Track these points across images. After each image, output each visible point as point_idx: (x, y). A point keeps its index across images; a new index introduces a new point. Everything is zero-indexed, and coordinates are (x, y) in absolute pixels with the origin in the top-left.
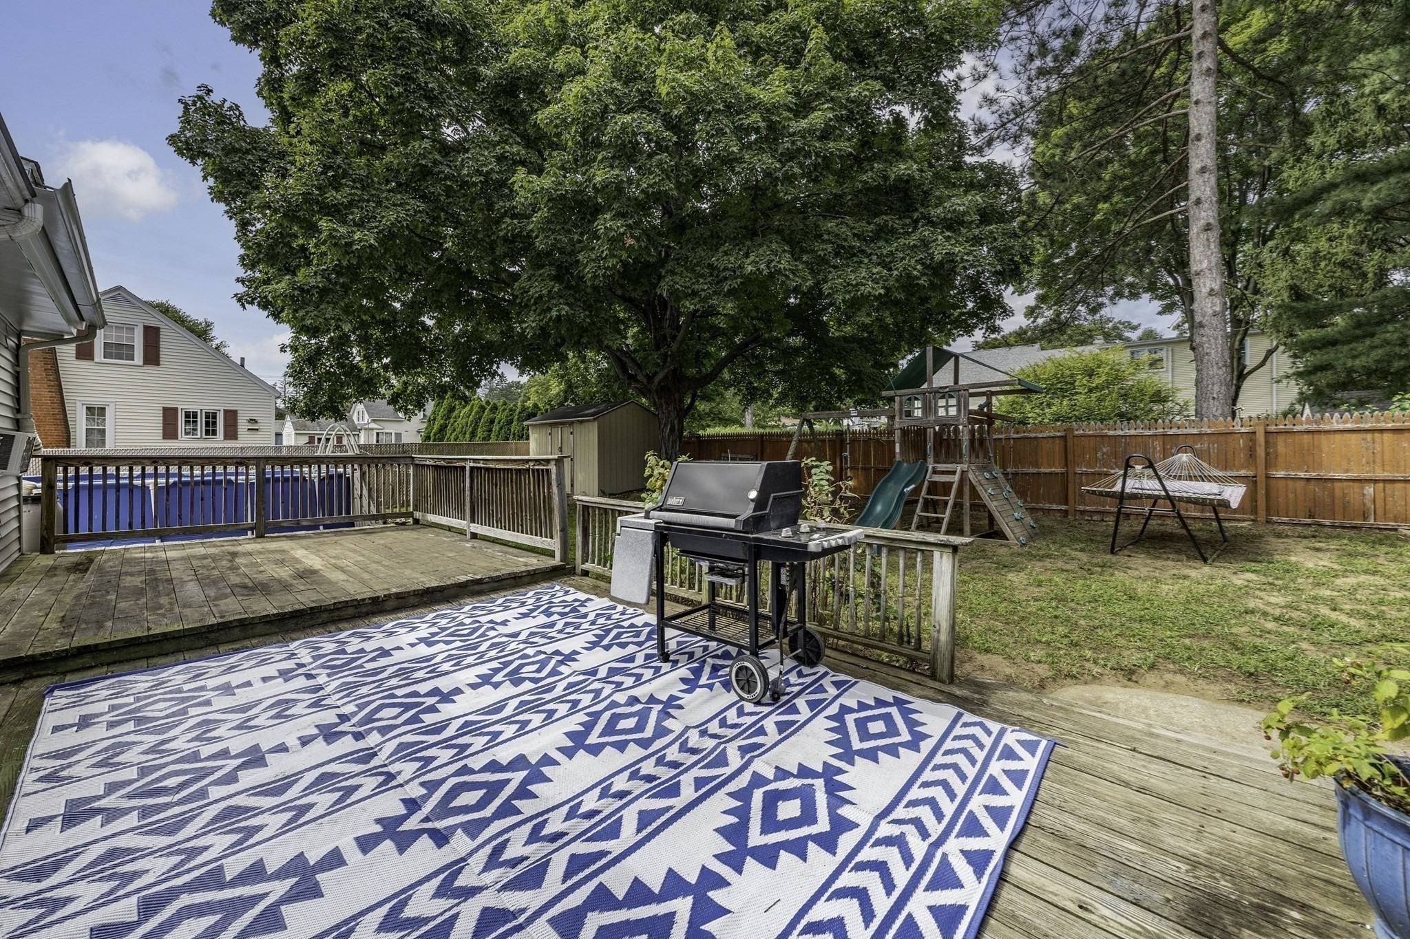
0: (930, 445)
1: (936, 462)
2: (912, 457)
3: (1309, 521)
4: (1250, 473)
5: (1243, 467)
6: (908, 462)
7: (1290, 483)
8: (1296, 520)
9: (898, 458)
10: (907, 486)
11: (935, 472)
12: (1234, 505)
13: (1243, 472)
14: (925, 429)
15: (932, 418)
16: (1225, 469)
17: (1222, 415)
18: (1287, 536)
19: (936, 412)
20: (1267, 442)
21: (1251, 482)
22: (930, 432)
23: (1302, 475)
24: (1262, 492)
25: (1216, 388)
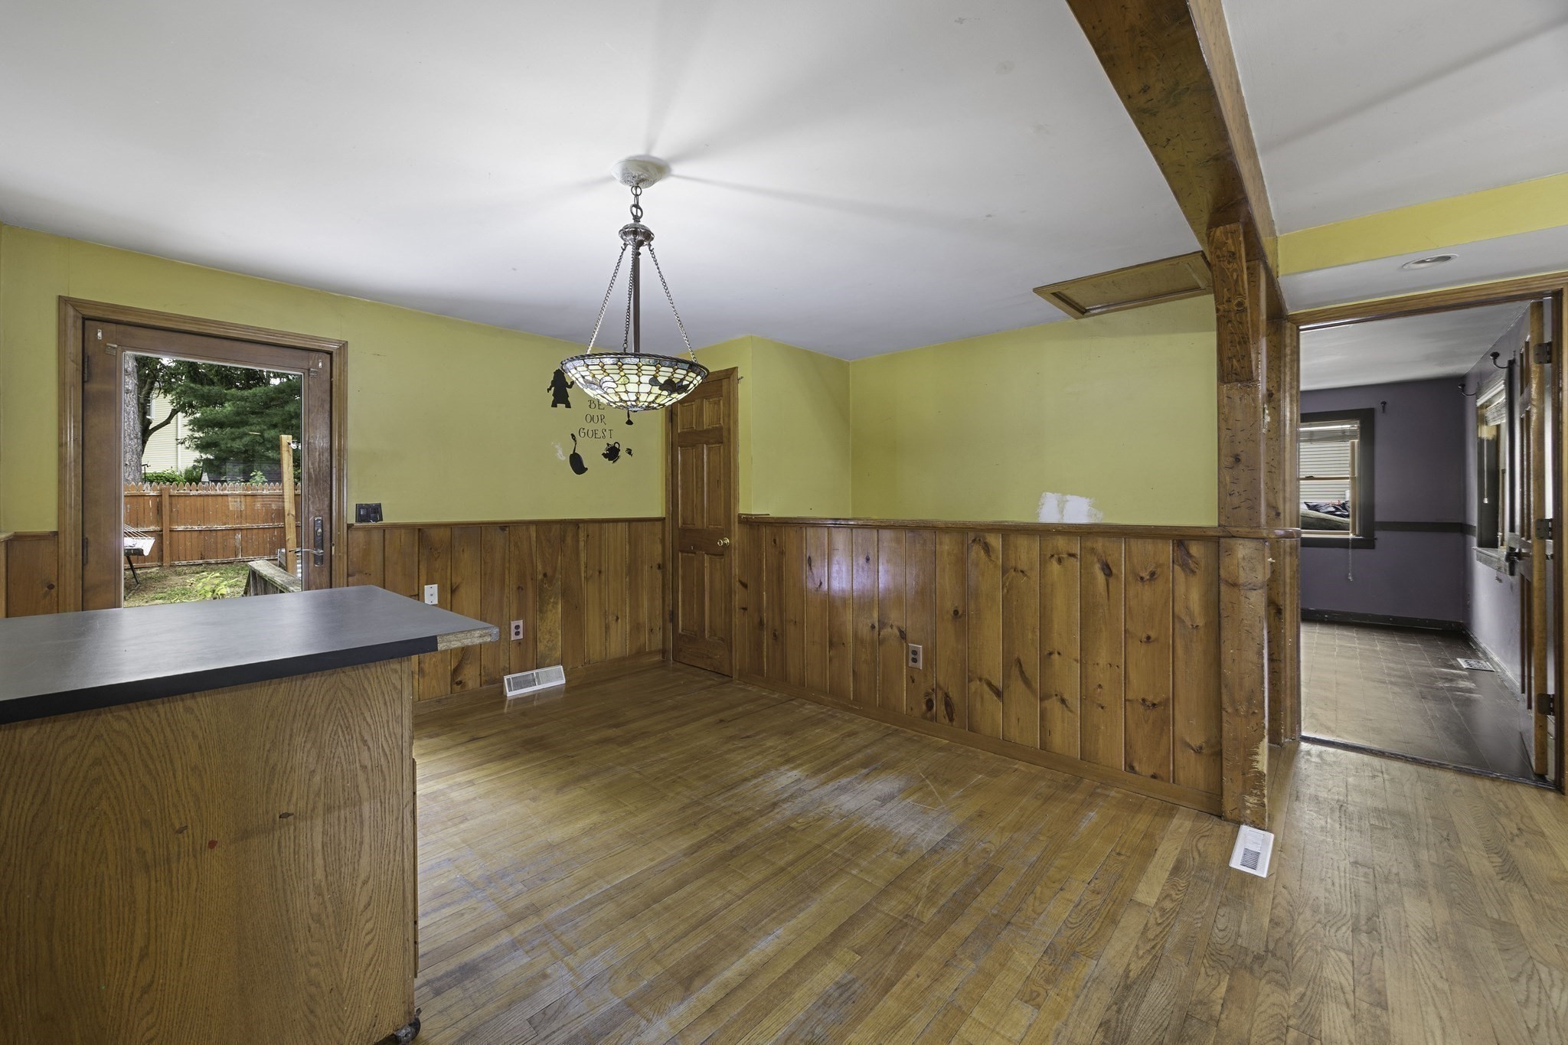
3: (201, 561)
4: (158, 528)
5: (152, 524)
7: (188, 534)
8: (192, 562)
12: (146, 553)
13: (152, 528)
16: (137, 525)
17: (134, 479)
18: (185, 574)
20: (171, 504)
21: (159, 535)
23: (196, 528)
24: (166, 542)
25: (128, 456)
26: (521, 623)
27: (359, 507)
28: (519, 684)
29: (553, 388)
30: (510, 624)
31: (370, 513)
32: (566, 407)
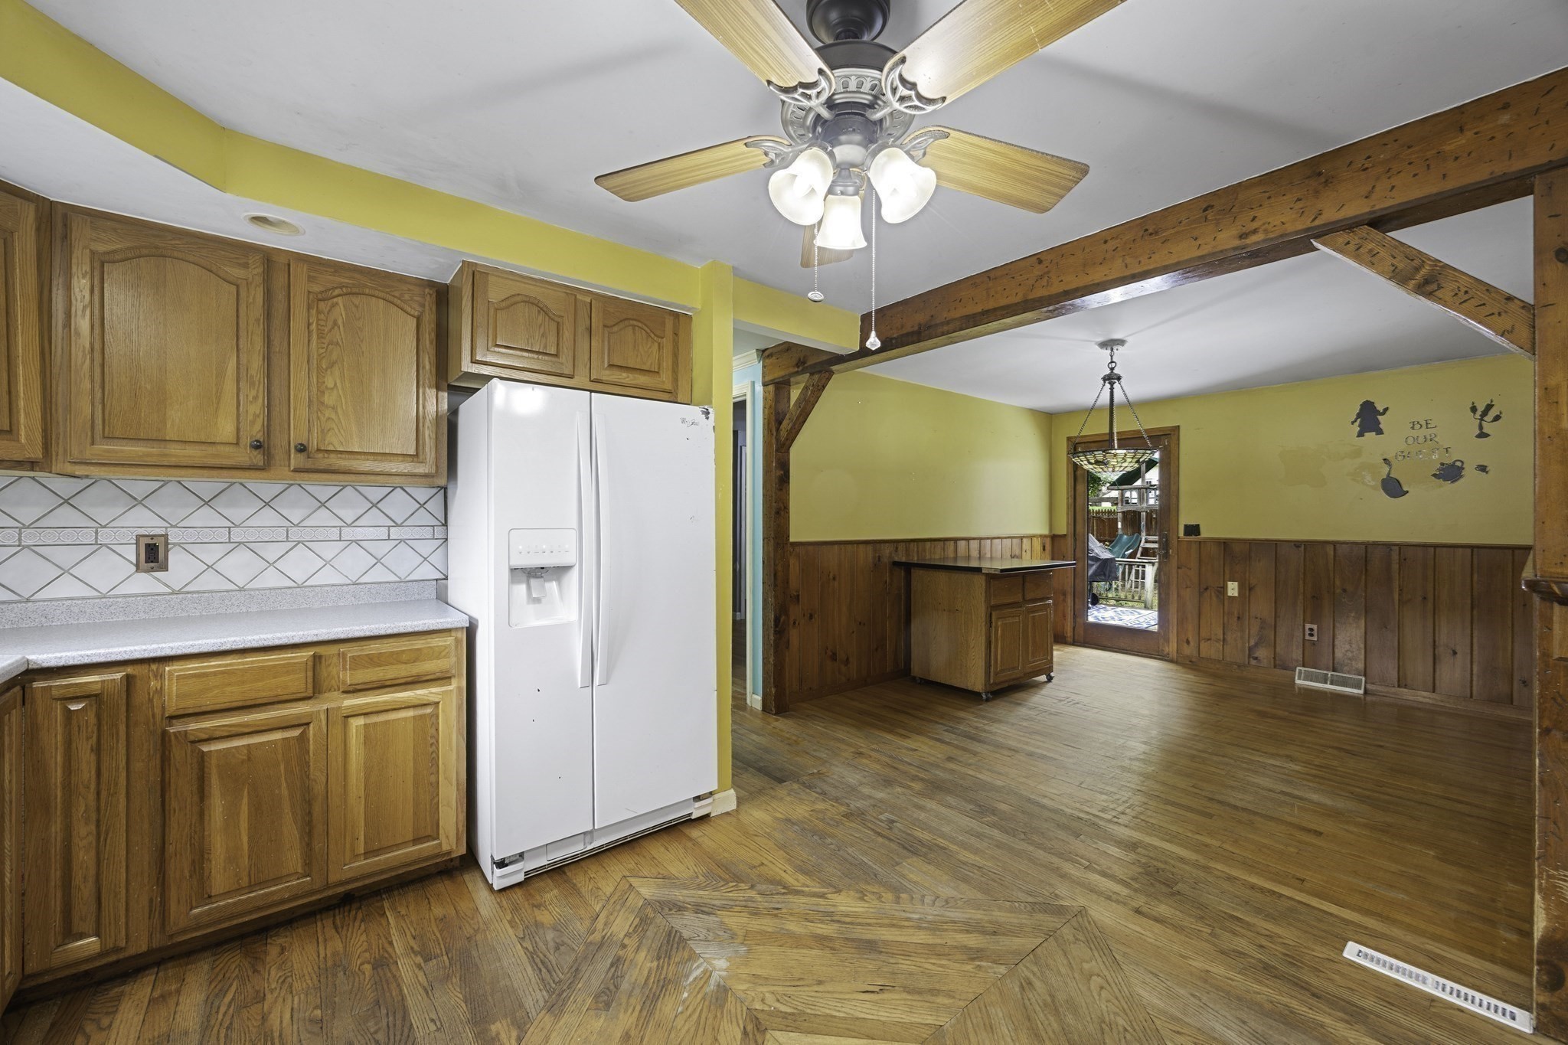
0: (1143, 523)
1: (1147, 535)
2: (1130, 531)
6: (1127, 534)
9: (1120, 532)
10: (1127, 550)
11: (1147, 542)
14: (1140, 513)
15: (1145, 505)
19: (1147, 502)
22: (1144, 514)
26: (1315, 627)
27: (1186, 527)
28: (1308, 677)
29: (1359, 420)
30: (1304, 626)
31: (1193, 530)
32: (1377, 434)
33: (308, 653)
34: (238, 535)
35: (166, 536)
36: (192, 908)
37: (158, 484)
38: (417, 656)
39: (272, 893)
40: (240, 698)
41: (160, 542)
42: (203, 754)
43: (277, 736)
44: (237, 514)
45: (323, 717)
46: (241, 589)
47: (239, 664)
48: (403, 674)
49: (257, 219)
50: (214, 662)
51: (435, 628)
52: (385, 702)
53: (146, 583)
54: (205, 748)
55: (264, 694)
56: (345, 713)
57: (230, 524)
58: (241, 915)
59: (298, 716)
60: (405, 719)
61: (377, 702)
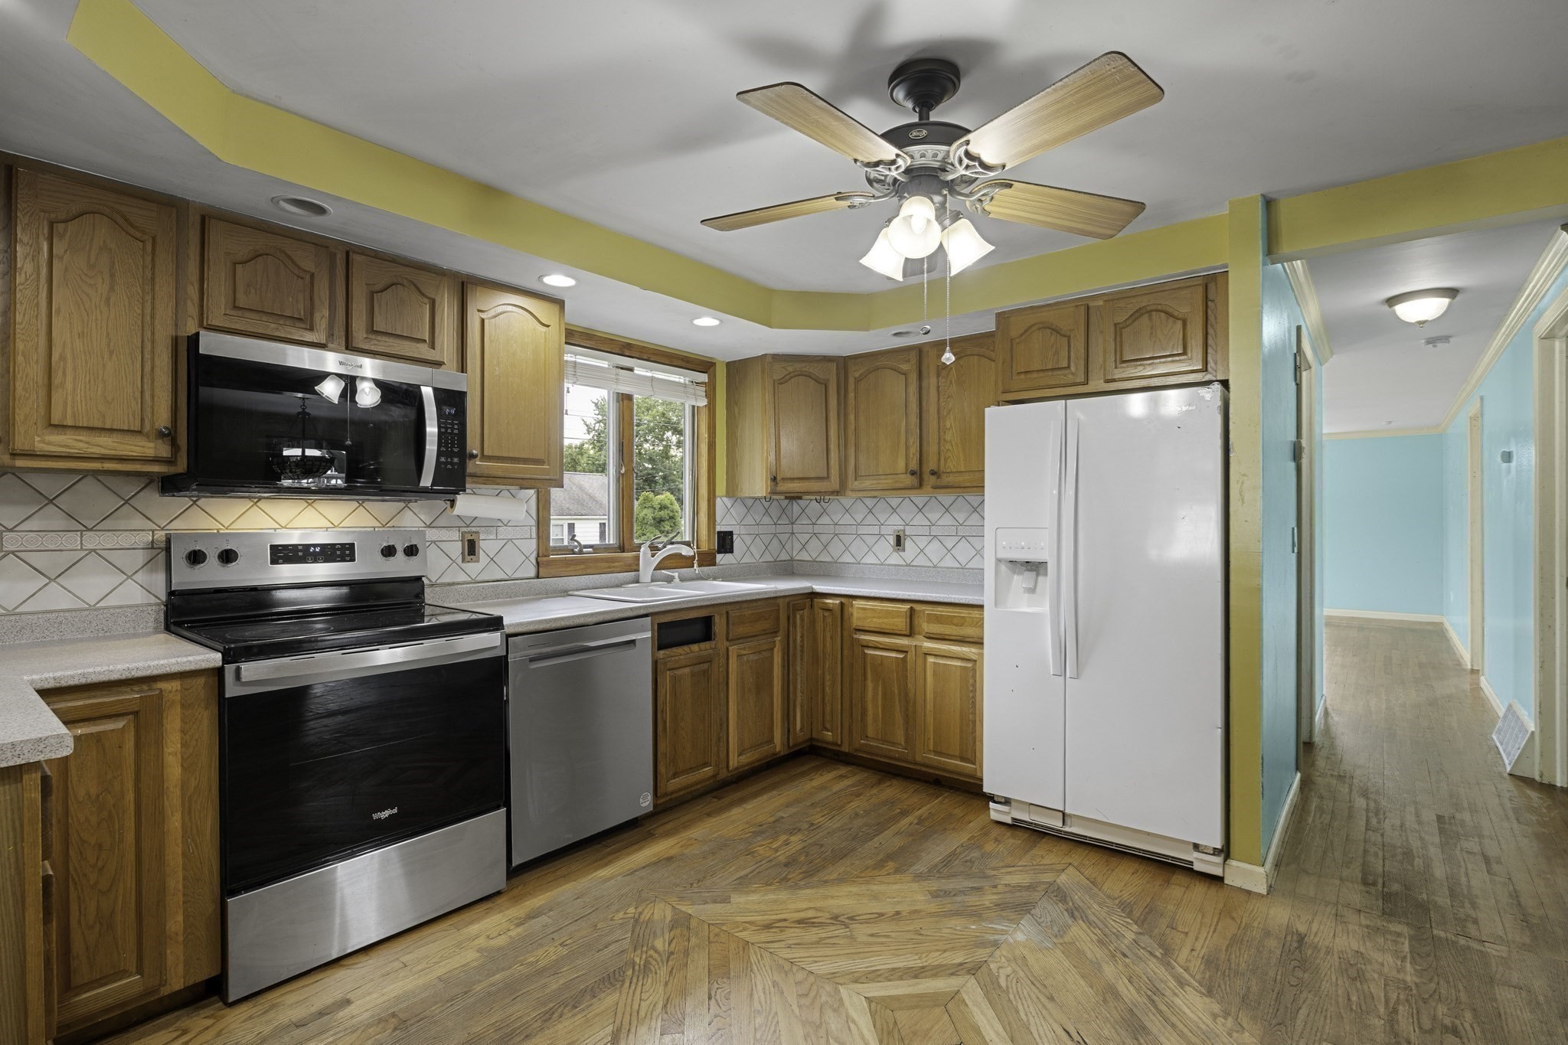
33: (907, 606)
34: (935, 531)
35: (904, 531)
36: (861, 739)
37: (902, 499)
38: (961, 622)
39: (890, 750)
40: (877, 626)
41: (901, 534)
42: (865, 654)
43: (893, 655)
44: (934, 517)
45: (913, 649)
46: (935, 567)
47: (879, 606)
48: (955, 633)
49: (896, 334)
50: (871, 603)
51: (973, 603)
52: (944, 650)
53: (895, 559)
54: (868, 651)
55: (888, 627)
56: (926, 651)
57: (929, 523)
58: (881, 756)
59: (903, 646)
60: (956, 666)
61: (940, 649)
